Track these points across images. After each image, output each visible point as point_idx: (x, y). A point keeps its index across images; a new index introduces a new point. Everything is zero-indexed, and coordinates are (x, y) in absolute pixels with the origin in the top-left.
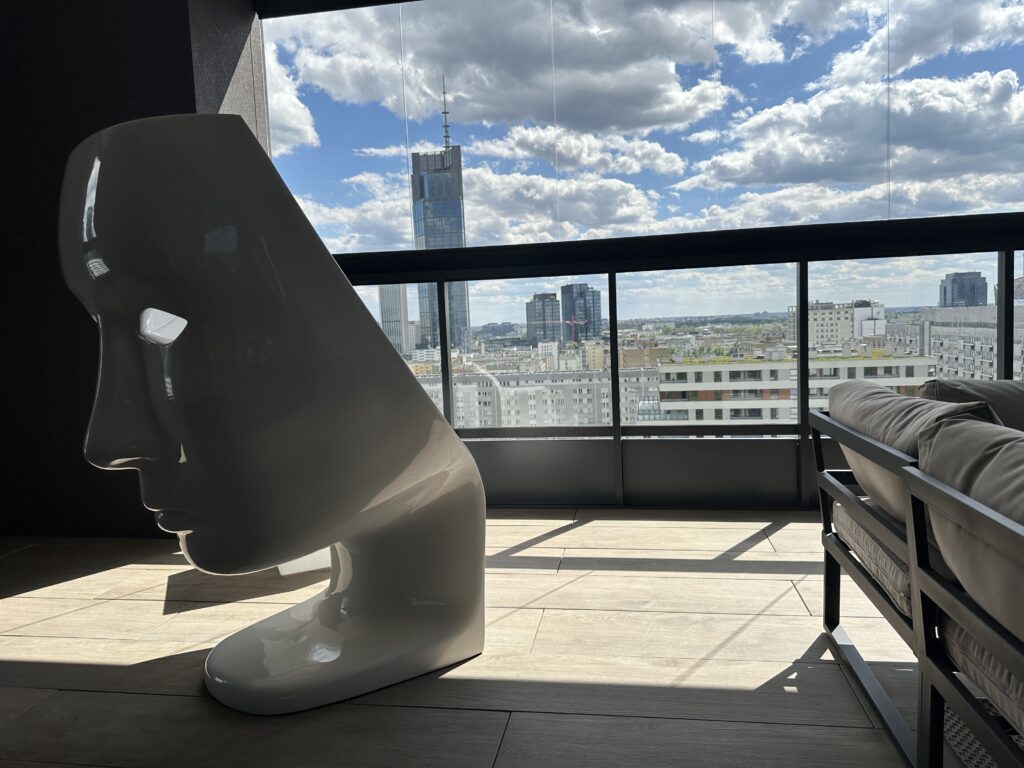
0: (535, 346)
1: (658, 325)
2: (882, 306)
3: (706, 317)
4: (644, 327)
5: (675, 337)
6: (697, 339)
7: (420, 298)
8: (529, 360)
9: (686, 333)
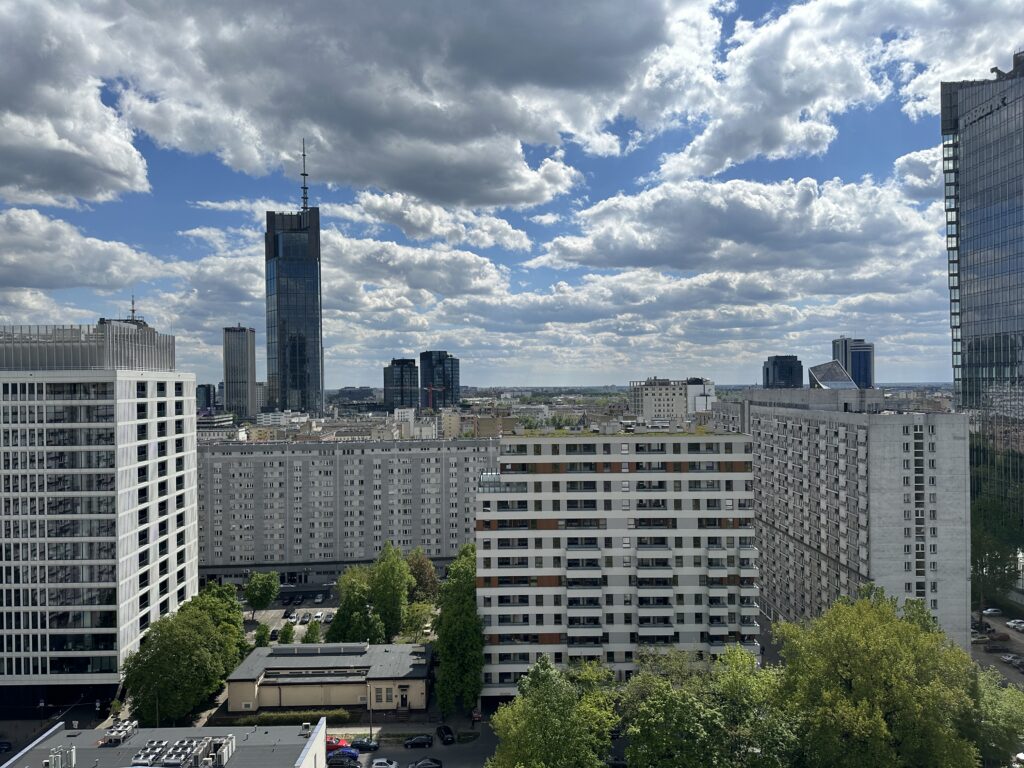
0: (392, 412)
1: (516, 394)
2: (713, 384)
3: (560, 388)
4: (502, 396)
5: (530, 406)
6: (551, 409)
7: (268, 359)
8: (382, 426)
9: (540, 403)
